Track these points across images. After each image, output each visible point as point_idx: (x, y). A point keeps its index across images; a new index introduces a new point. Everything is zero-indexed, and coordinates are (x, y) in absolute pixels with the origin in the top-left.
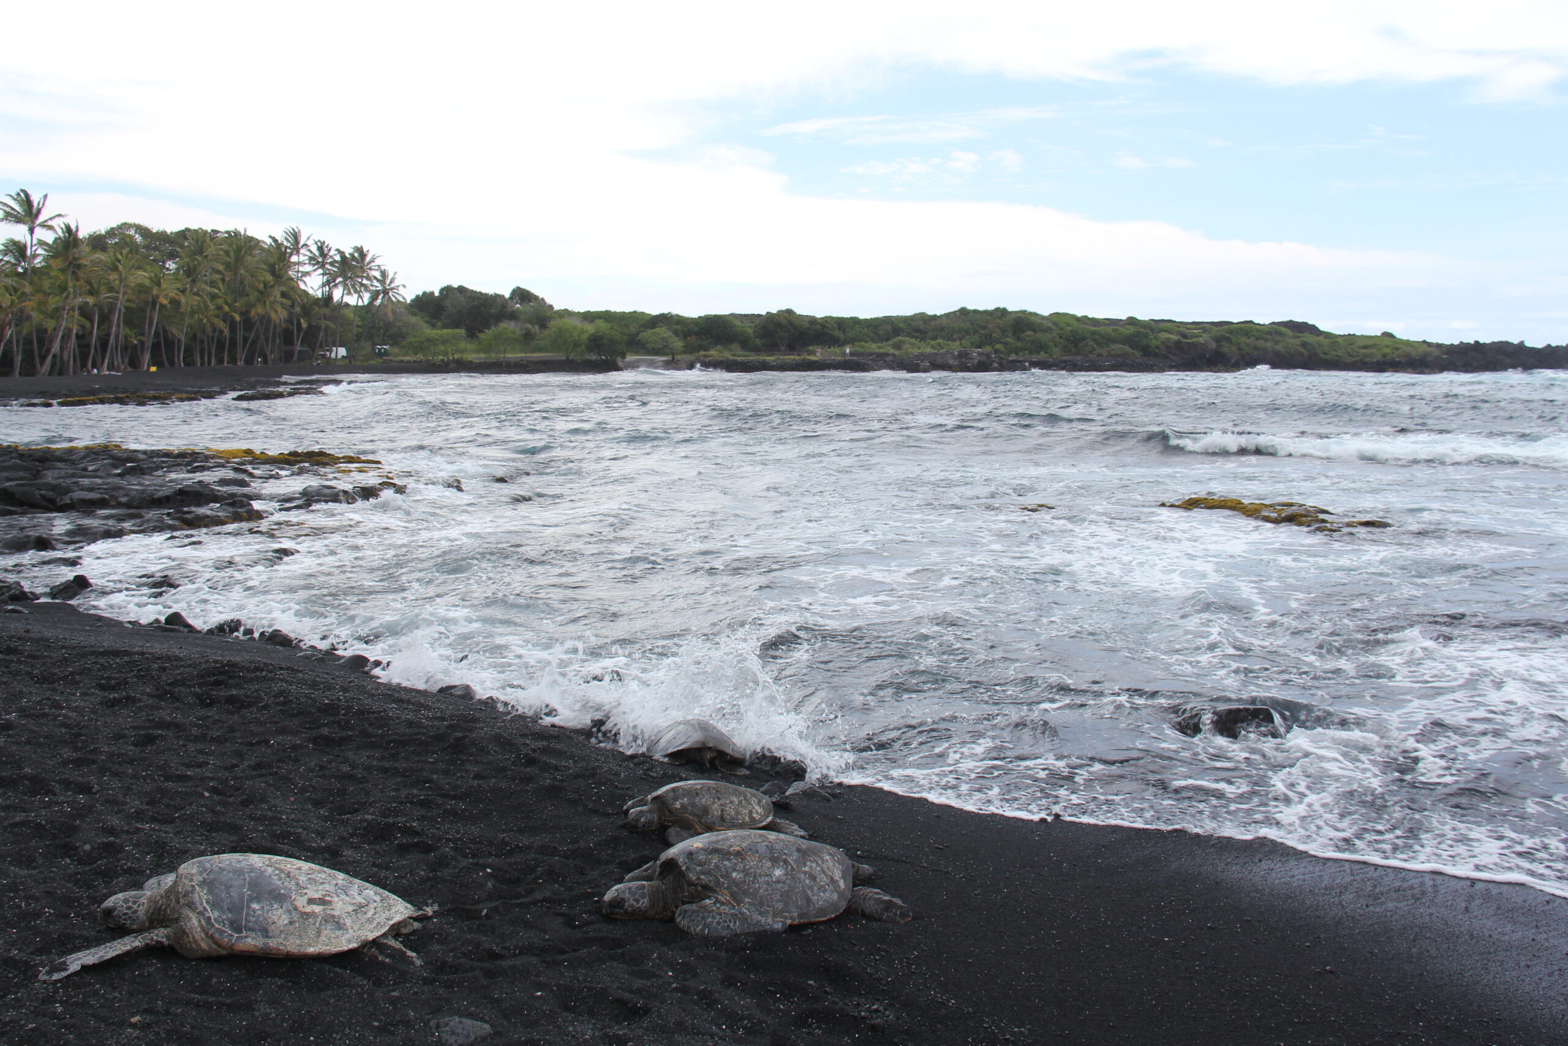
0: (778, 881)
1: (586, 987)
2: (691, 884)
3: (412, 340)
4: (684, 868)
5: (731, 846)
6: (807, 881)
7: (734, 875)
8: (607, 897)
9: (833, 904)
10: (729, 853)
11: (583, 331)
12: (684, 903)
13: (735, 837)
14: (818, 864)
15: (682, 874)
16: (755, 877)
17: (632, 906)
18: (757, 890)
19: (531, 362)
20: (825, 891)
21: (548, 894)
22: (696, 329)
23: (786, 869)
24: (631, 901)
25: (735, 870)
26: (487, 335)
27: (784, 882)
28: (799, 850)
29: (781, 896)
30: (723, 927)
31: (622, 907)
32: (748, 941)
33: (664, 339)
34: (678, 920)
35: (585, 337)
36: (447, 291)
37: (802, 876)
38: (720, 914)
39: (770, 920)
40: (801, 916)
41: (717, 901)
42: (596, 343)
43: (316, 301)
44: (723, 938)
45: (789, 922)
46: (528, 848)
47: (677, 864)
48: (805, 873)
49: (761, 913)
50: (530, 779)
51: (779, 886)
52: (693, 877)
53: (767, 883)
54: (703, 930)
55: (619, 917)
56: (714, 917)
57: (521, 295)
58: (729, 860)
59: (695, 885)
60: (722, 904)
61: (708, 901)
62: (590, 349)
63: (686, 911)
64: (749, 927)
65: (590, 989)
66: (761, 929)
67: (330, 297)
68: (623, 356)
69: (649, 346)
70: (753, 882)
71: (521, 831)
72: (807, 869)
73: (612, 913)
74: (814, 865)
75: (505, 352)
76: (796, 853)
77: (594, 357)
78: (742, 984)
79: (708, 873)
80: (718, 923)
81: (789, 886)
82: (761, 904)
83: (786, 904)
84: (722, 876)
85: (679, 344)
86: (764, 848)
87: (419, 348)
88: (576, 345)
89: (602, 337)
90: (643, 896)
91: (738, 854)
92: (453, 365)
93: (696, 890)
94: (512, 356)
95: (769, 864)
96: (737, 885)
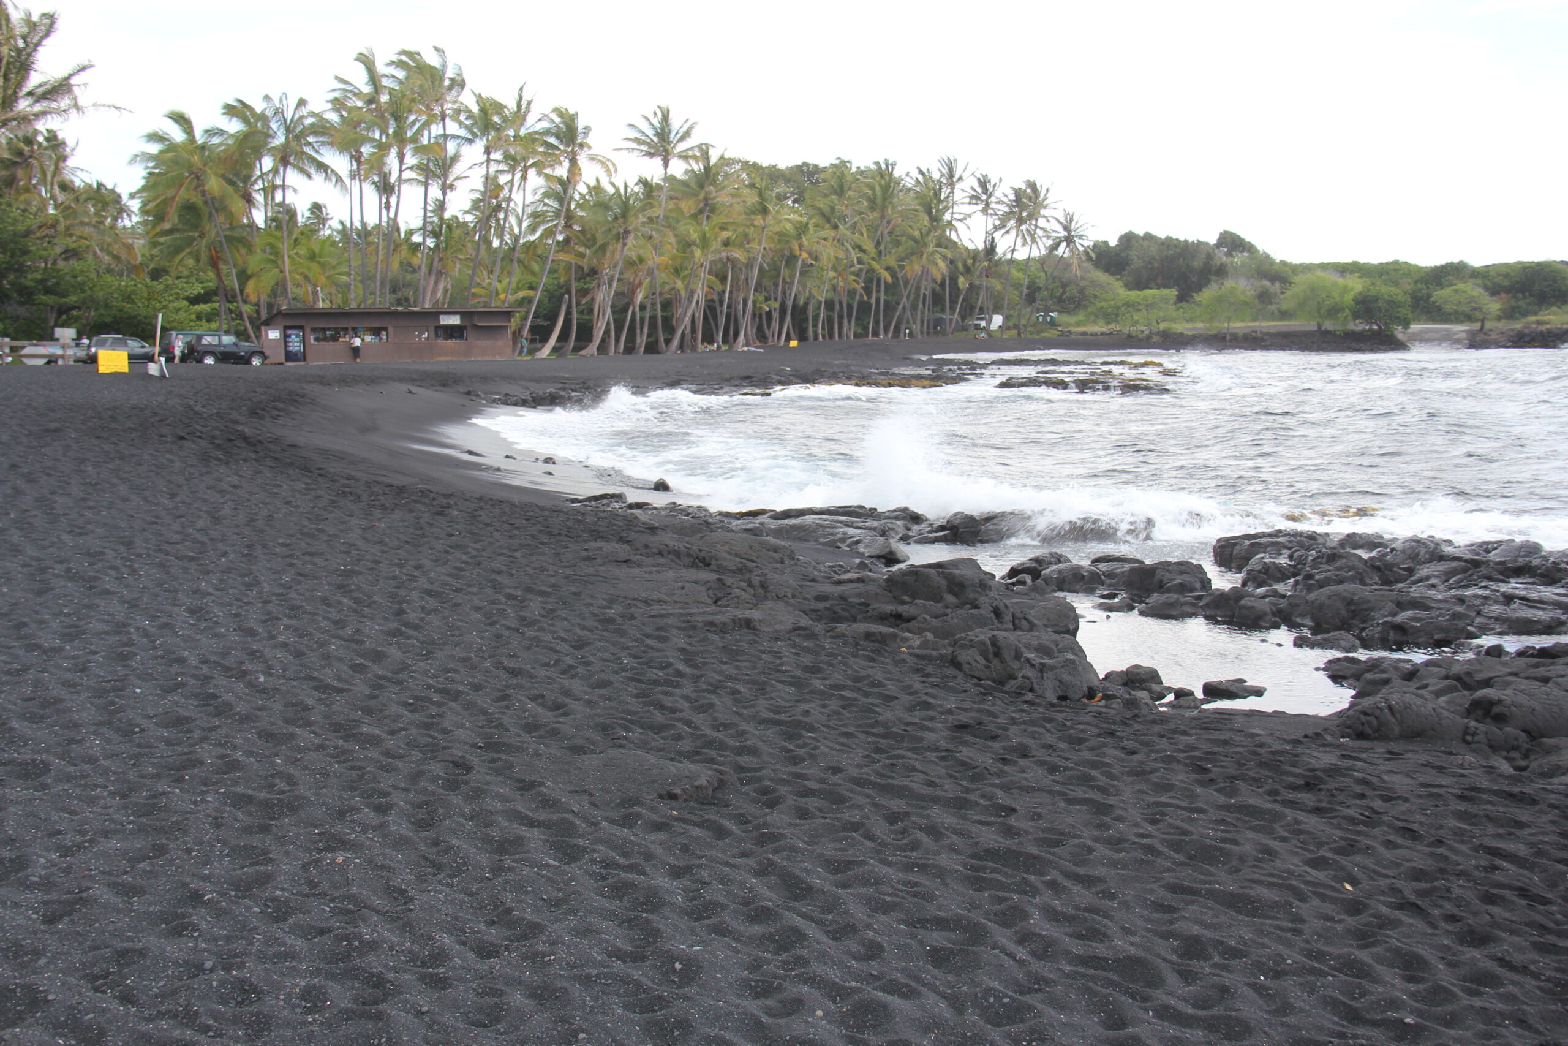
3: (1104, 304)
11: (1345, 289)
19: (1268, 334)
22: (1506, 283)
26: (1206, 295)
33: (1472, 299)
35: (1349, 298)
36: (1128, 239)
42: (1365, 306)
43: (975, 255)
57: (1231, 242)
62: (1356, 315)
67: (991, 249)
68: (1406, 324)
69: (1448, 308)
75: (1229, 320)
77: (1361, 326)
85: (1494, 306)
87: (1110, 316)
88: (1334, 311)
89: (1376, 299)
92: (1156, 338)
94: (1239, 326)
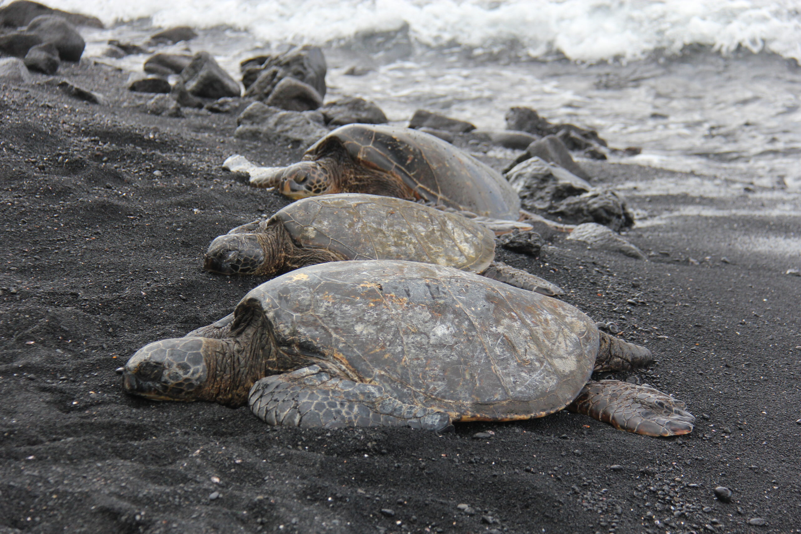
0: (441, 345)
1: (57, 492)
2: (282, 342)
4: (270, 315)
5: (361, 281)
6: (498, 351)
7: (359, 328)
8: (133, 362)
9: (544, 394)
10: (355, 293)
12: (268, 373)
13: (373, 269)
14: (524, 323)
15: (267, 325)
16: (396, 334)
17: (176, 377)
18: (398, 357)
20: (531, 370)
21: (36, 359)
23: (458, 326)
24: (175, 369)
25: (361, 320)
27: (451, 347)
28: (489, 298)
29: (444, 370)
30: (328, 414)
31: (158, 378)
32: (368, 439)
34: (253, 400)
37: (489, 341)
38: (326, 392)
39: (418, 409)
40: (477, 406)
41: (324, 370)
44: (323, 431)
45: (454, 415)
46: (25, 295)
47: (261, 308)
48: (496, 336)
49: (401, 397)
50: (64, 192)
51: (441, 353)
52: (284, 329)
53: (420, 347)
54: (292, 416)
55: (152, 395)
56: (312, 395)
58: (352, 303)
59: (289, 344)
60: (333, 376)
61: (306, 370)
63: (266, 386)
64: (376, 418)
65: (63, 495)
66: (399, 422)
70: (392, 343)
71: (23, 271)
72: (500, 329)
73: (141, 389)
74: (517, 325)
76: (483, 302)
78: (336, 499)
79: (314, 324)
80: (320, 406)
81: (460, 354)
82: (404, 381)
83: (451, 384)
84: (336, 329)
86: (422, 289)
90: (196, 360)
91: (371, 294)
93: (290, 353)
95: (427, 315)
96: (362, 346)
